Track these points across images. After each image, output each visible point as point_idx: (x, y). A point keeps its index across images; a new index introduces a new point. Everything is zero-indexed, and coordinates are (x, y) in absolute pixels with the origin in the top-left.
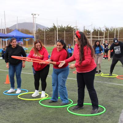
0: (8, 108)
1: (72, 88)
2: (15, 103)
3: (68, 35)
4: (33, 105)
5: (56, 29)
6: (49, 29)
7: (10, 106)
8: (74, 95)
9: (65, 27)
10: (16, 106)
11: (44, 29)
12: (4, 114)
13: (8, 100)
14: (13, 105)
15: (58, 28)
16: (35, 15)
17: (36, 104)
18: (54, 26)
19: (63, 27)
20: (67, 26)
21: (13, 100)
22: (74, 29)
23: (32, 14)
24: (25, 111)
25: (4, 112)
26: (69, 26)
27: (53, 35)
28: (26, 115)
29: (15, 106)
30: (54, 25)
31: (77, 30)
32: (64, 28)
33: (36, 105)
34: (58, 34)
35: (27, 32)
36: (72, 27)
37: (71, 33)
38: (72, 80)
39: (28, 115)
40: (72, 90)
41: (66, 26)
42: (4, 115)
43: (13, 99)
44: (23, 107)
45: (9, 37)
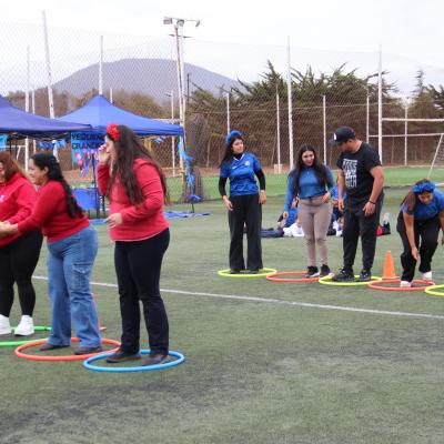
0: (116, 416)
1: (366, 347)
2: (140, 399)
3: (338, 115)
4: (215, 404)
5: (283, 86)
6: (248, 88)
7: (123, 409)
8: (379, 371)
9: (323, 77)
10: (147, 407)
11: (222, 89)
12: (107, 434)
13: (111, 390)
14: (136, 404)
15: (294, 86)
16: (181, 22)
17: (227, 403)
18: (274, 77)
19: (317, 77)
20: (337, 73)
21: (131, 387)
22: (370, 88)
23: (168, 21)
24: (184, 425)
25: (106, 427)
26: (344, 73)
27: (269, 118)
28: (193, 437)
29: (141, 408)
30: (271, 68)
31: (384, 90)
32: (321, 82)
33: (224, 405)
34: (293, 113)
35: (144, 106)
36: (360, 75)
37: (357, 108)
38: (368, 314)
39: (201, 436)
40: (370, 354)
41: (330, 74)
42: (105, 437)
43: (131, 384)
44: (175, 412)
45: (70, 131)
